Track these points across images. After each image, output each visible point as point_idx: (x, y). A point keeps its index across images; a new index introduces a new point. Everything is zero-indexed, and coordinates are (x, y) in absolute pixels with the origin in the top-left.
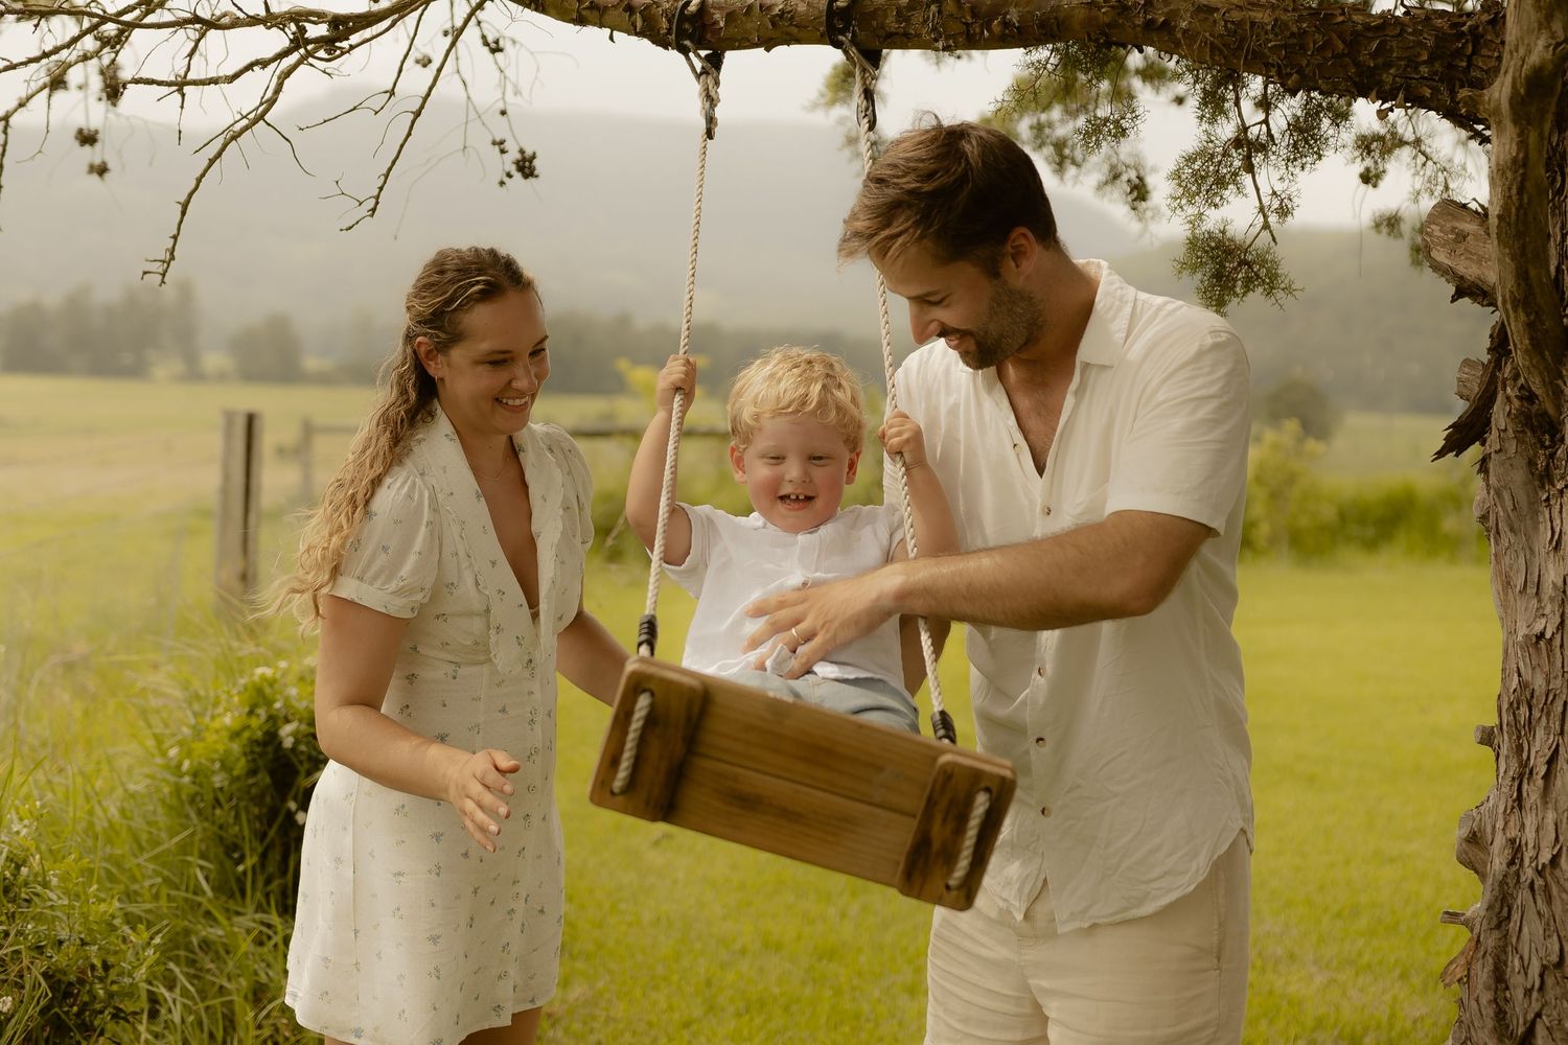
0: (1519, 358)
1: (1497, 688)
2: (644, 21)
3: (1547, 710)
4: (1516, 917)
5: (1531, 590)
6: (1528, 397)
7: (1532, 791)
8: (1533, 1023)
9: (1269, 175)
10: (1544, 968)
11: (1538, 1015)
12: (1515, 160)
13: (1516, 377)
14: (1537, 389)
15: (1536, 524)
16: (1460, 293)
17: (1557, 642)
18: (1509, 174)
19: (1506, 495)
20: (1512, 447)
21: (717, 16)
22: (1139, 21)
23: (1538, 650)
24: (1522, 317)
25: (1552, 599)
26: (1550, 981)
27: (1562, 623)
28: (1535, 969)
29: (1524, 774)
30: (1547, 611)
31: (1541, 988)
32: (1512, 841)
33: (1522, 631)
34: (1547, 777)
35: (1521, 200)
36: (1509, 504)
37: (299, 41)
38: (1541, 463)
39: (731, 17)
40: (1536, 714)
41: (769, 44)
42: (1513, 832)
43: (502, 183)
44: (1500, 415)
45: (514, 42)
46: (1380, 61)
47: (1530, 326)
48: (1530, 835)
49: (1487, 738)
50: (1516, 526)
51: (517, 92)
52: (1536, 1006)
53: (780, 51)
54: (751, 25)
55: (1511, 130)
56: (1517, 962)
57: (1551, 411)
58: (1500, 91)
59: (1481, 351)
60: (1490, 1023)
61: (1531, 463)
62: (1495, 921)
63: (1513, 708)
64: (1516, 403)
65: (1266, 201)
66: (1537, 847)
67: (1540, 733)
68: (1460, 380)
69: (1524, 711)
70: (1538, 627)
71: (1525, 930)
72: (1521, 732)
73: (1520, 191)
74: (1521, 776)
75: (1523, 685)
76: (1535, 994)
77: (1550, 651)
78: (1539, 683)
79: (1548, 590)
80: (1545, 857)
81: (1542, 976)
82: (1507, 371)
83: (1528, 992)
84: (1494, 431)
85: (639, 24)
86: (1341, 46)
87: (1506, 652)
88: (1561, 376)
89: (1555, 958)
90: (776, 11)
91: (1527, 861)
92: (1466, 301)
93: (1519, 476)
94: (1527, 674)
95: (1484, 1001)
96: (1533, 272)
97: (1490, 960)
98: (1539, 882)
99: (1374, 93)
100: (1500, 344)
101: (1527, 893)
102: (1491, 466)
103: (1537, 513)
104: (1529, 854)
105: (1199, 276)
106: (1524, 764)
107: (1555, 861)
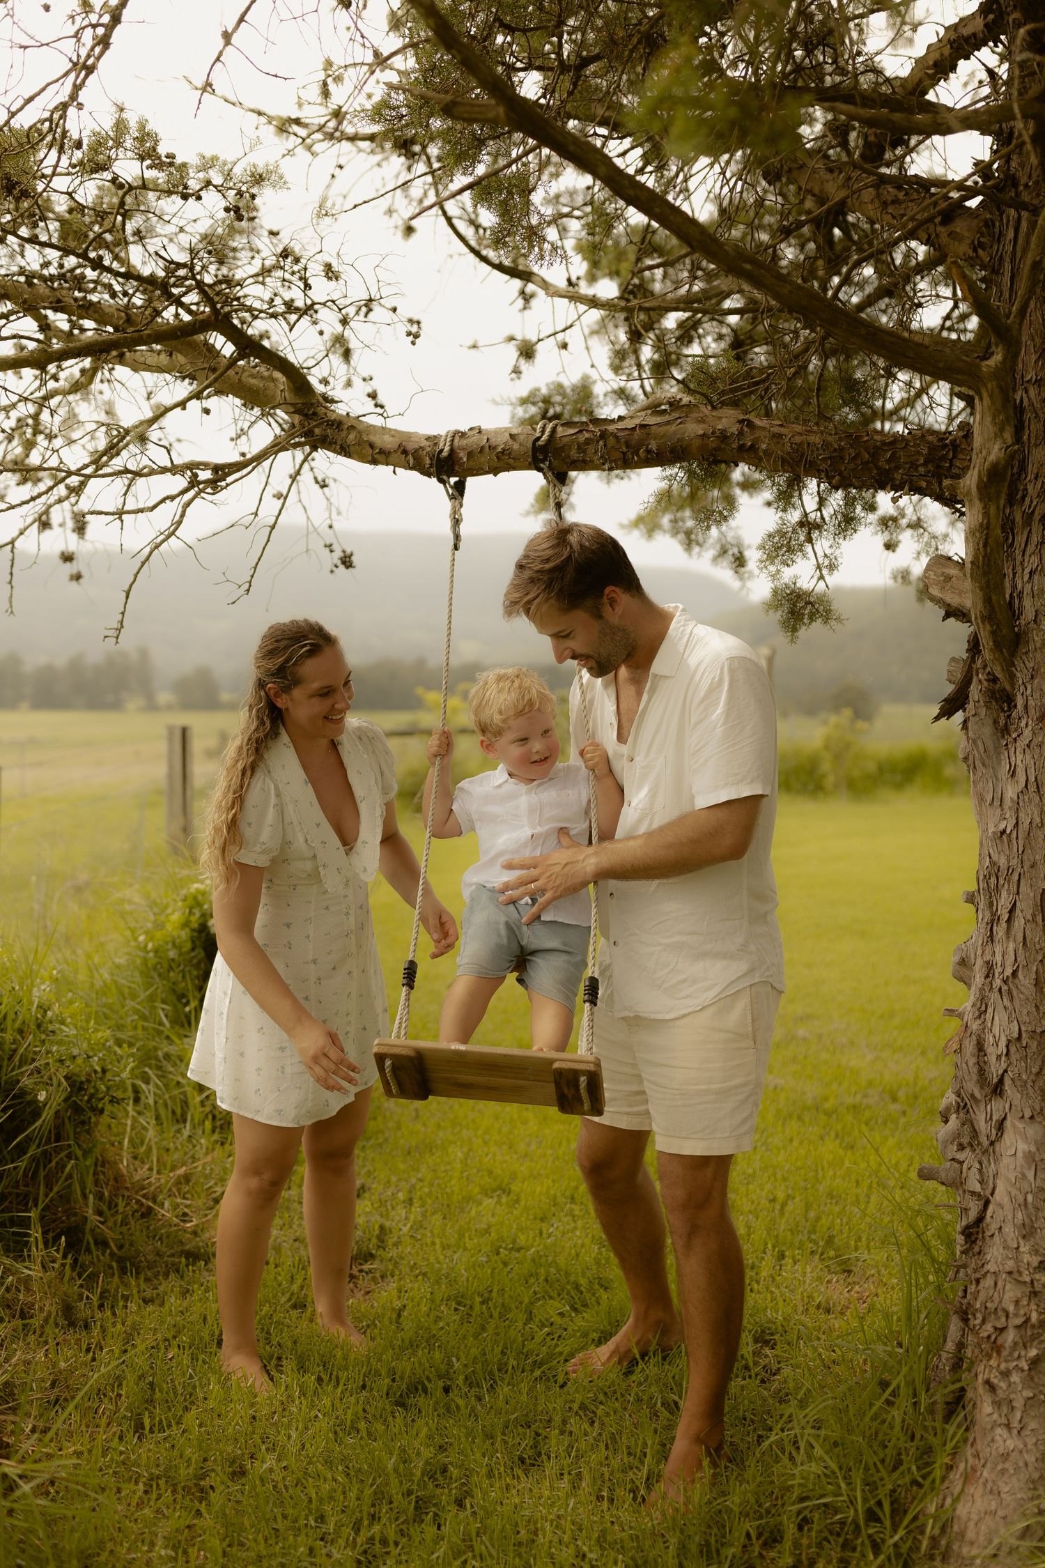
0: (987, 654)
1: (976, 865)
2: (414, 459)
3: (1008, 878)
4: (990, 1010)
5: (997, 803)
6: (994, 680)
7: (1000, 931)
8: (1003, 1075)
9: (823, 544)
10: (1009, 1041)
11: (1006, 1071)
12: (981, 525)
13: (985, 667)
14: (999, 674)
15: (999, 763)
16: (948, 615)
17: (1014, 835)
18: (978, 534)
19: (980, 743)
20: (983, 712)
21: (462, 454)
22: (735, 446)
23: (1002, 841)
24: (988, 627)
25: (1010, 808)
26: (1013, 1049)
27: (1017, 823)
28: (1003, 1043)
29: (994, 920)
30: (1008, 816)
31: (1007, 1054)
32: (988, 963)
33: (992, 829)
34: (1009, 921)
35: (985, 550)
36: (981, 749)
37: (194, 482)
38: (1002, 721)
39: (470, 455)
40: (1001, 882)
41: (495, 471)
42: (988, 957)
43: (332, 571)
44: (974, 692)
45: (335, 480)
46: (893, 465)
47: (993, 633)
48: (998, 958)
49: (970, 899)
50: (987, 762)
51: (339, 513)
52: (1004, 1066)
53: (503, 475)
54: (484, 459)
55: (978, 505)
56: (991, 1039)
57: (1008, 688)
58: (970, 481)
59: (961, 651)
60: (975, 1077)
61: (996, 722)
62: (977, 1013)
63: (987, 878)
64: (986, 684)
65: (821, 560)
66: (1003, 966)
67: (1004, 894)
68: (949, 671)
69: (993, 879)
70: (1002, 827)
71: (996, 1018)
72: (992, 893)
73: (985, 545)
74: (992, 922)
75: (993, 864)
76: (1003, 1058)
77: (1010, 841)
78: (1002, 862)
79: (1008, 803)
80: (1009, 972)
81: (1007, 1046)
82: (979, 663)
83: (999, 1057)
84: (971, 703)
85: (411, 462)
86: (867, 456)
87: (981, 843)
88: (1014, 665)
89: (1016, 1035)
90: (499, 449)
91: (997, 975)
92: (952, 620)
93: (987, 730)
94: (995, 857)
95: (971, 1064)
96: (994, 598)
97: (975, 1038)
98: (1005, 988)
99: (889, 487)
100: (974, 646)
101: (997, 995)
102: (970, 725)
103: (999, 754)
104: (998, 970)
105: (780, 613)
106: (994, 914)
107: (1014, 974)
